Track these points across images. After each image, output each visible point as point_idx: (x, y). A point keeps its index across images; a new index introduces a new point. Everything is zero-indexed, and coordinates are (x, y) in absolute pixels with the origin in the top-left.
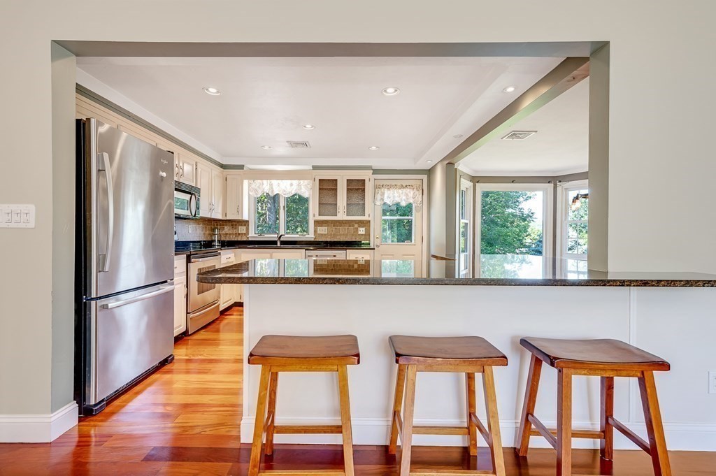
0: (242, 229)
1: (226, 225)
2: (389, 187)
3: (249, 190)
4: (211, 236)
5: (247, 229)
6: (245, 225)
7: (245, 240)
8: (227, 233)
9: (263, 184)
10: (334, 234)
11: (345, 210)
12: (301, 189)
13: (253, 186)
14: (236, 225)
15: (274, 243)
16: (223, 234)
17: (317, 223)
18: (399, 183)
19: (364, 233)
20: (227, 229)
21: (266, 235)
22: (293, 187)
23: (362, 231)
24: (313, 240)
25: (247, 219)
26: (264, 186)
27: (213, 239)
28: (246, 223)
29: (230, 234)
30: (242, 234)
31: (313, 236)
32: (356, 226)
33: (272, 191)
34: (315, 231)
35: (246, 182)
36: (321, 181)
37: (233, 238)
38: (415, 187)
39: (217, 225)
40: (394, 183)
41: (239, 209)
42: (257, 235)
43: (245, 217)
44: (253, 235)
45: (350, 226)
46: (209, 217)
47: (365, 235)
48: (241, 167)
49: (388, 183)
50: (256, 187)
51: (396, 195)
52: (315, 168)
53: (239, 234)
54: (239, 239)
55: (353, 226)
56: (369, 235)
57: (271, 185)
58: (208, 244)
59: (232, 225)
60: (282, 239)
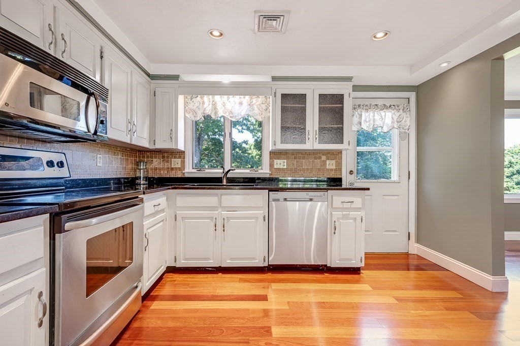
0: (176, 163)
1: (156, 157)
2: (368, 107)
3: (185, 111)
4: (135, 171)
5: (183, 163)
6: (180, 157)
7: (180, 176)
8: (157, 168)
9: (203, 103)
10: (296, 169)
11: (317, 136)
12: (254, 110)
13: (191, 106)
14: (168, 157)
15: (218, 180)
16: (152, 169)
17: (275, 154)
18: (380, 102)
19: (334, 167)
20: (156, 163)
21: (207, 171)
22: (243, 107)
23: (331, 164)
24: (268, 176)
25: (183, 149)
26: (205, 106)
27: (138, 175)
28: (180, 154)
29: (160, 169)
30: (176, 168)
31: (268, 171)
32: (324, 158)
33: (216, 113)
34: (271, 165)
35: (181, 98)
36: (284, 96)
37: (164, 174)
38: (401, 107)
39: (144, 157)
40: (374, 102)
41: (173, 134)
42: (195, 171)
43: (181, 147)
44: (190, 170)
45: (315, 158)
46: (129, 142)
47: (336, 170)
48: (176, 77)
49: (367, 102)
50: (195, 108)
51: (377, 117)
52: (274, 79)
53: (172, 169)
54: (172, 175)
55: (320, 158)
56: (340, 170)
57: (214, 105)
58: (131, 183)
59: (163, 157)
60: (229, 176)
